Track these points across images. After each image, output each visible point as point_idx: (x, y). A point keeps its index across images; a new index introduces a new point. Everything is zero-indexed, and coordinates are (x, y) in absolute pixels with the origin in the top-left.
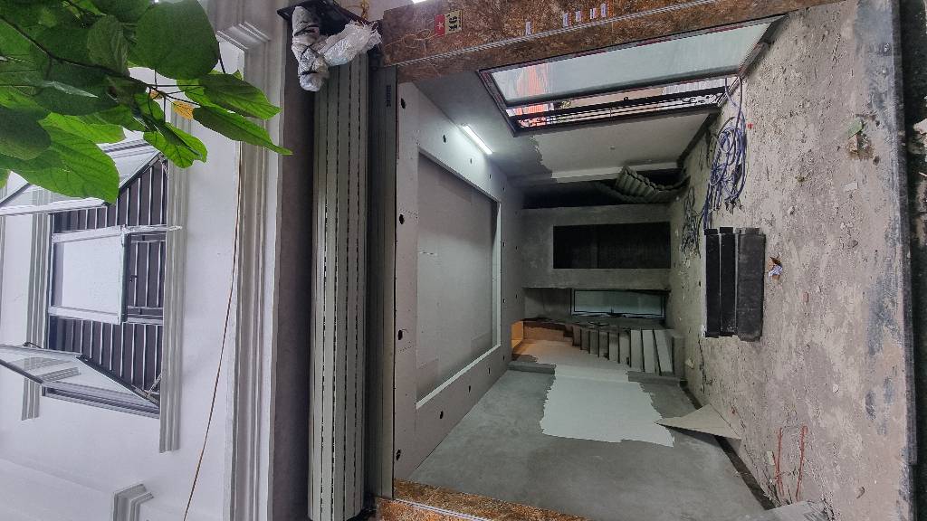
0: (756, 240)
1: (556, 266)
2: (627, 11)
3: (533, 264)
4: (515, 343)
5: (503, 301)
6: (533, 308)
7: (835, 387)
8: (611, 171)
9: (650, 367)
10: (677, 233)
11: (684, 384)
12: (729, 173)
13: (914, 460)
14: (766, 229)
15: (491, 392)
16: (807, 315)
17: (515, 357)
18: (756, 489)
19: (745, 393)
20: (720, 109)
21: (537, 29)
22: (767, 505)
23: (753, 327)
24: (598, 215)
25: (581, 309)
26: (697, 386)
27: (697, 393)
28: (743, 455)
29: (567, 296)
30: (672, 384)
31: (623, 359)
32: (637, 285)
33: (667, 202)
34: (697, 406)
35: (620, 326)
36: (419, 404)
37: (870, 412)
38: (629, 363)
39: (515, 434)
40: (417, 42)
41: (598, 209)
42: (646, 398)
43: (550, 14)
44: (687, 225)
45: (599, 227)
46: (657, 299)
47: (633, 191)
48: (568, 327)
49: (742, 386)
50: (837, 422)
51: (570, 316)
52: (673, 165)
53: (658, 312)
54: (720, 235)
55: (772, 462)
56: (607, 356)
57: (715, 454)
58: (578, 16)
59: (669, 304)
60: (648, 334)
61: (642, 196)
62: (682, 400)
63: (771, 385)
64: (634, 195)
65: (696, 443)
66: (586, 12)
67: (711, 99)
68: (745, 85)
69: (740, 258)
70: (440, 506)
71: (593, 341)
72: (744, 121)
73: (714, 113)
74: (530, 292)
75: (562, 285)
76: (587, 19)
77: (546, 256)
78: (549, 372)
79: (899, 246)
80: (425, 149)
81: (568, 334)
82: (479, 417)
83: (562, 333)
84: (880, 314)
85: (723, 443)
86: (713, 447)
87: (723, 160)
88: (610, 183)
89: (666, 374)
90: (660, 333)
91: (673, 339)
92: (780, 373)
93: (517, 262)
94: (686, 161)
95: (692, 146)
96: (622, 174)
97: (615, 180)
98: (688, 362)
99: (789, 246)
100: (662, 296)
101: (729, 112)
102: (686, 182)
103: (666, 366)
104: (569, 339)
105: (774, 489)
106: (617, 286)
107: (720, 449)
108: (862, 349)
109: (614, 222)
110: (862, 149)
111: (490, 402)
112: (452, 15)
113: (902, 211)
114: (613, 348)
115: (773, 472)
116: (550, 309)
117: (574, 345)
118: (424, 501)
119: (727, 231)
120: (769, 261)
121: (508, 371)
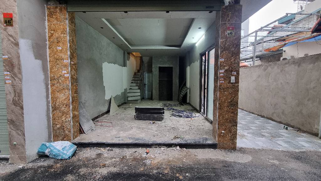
0: (161, 119)
1: (159, 67)
2: (220, 88)
3: (161, 60)
4: (134, 53)
5: (147, 50)
6: (146, 59)
7: (122, 132)
8: (188, 85)
9: (129, 95)
10: (169, 102)
11: (125, 103)
12: (181, 114)
13: (106, 143)
14: (163, 121)
15: (115, 46)
16: (140, 128)
17: (129, 53)
18: (97, 117)
19: (122, 116)
20: (199, 113)
21: (221, 62)
22: (93, 120)
23: (138, 118)
24: (176, 81)
25: (146, 75)
26: (124, 106)
27: (122, 106)
28: (105, 115)
29: (150, 71)
30: (125, 100)
31: (131, 87)
32: (154, 91)
33: (178, 100)
34: (119, 106)
35: (141, 87)
36: (104, 20)
37: (116, 137)
38: (130, 89)
39: (101, 54)
40: (227, 19)
41: (178, 81)
42: (119, 93)
43: (225, 66)
44: (169, 105)
45: (172, 81)
46: (150, 97)
47: (182, 91)
48: (141, 71)
49: (124, 116)
50: (114, 132)
51: (144, 72)
52: (188, 101)
53: (146, 97)
54: (162, 111)
55: (104, 121)
56: (132, 83)
57: (105, 109)
58: (221, 75)
59: (149, 100)
60: (139, 94)
61: (180, 93)
62: (120, 102)
63: (123, 121)
64: (181, 91)
65: (107, 105)
66: (223, 77)
67: (202, 111)
68: (203, 118)
69: (156, 115)
70: (69, 29)
71: (136, 79)
72: (194, 117)
73: (199, 111)
74: (151, 59)
75: (153, 70)
76: (220, 77)
77: (163, 64)
78: (124, 65)
79: (152, 143)
80: (195, 21)
81: (139, 71)
82: (105, 41)
83: (139, 69)
84: (138, 139)
85: (108, 112)
86: (107, 109)
87: (185, 113)
88: (185, 84)
89: (127, 99)
90: (139, 98)
91: (138, 101)
92: (126, 123)
93: (161, 54)
94: (189, 105)
95: (192, 106)
96: (187, 88)
97: (186, 86)
98: (131, 104)
99: (157, 125)
100: (151, 98)
101: (198, 114)
102: (182, 105)
103: (130, 99)
104: (137, 71)
105: (98, 121)
106: (153, 86)
107: (106, 111)
108: (130, 137)
109: (173, 85)
110: (176, 138)
111: (111, 45)
112: (233, 33)
113: (160, 143)
114: (134, 84)
115: (101, 121)
116: (146, 65)
117: (135, 73)
118: (69, 23)
119: (163, 113)
120: (154, 121)
121: (123, 51)
